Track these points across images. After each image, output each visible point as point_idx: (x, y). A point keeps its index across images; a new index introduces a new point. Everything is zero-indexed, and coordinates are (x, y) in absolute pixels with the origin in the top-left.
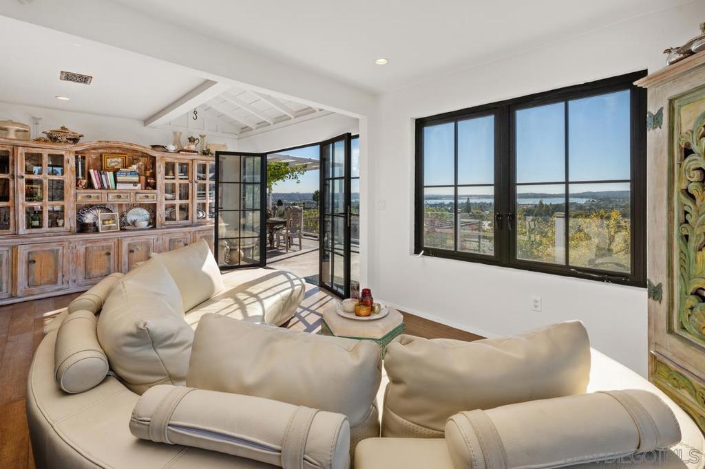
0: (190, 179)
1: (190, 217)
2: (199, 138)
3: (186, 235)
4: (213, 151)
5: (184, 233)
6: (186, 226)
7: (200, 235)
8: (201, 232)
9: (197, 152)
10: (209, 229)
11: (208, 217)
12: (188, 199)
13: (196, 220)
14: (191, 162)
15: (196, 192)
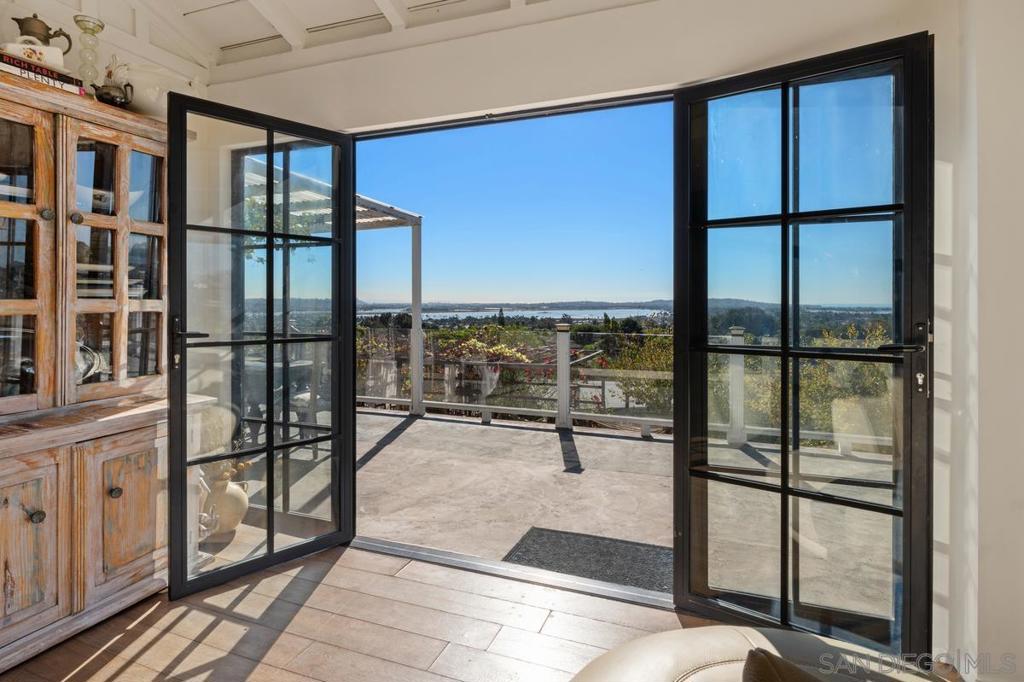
0: (43, 200)
1: (43, 380)
2: (74, 31)
3: (33, 466)
4: (153, 95)
5: (20, 457)
6: (25, 425)
7: (101, 458)
8: (106, 445)
9: (79, 83)
10: (146, 425)
11: (123, 373)
12: (29, 293)
13: (72, 392)
14: (47, 124)
15: (72, 267)
